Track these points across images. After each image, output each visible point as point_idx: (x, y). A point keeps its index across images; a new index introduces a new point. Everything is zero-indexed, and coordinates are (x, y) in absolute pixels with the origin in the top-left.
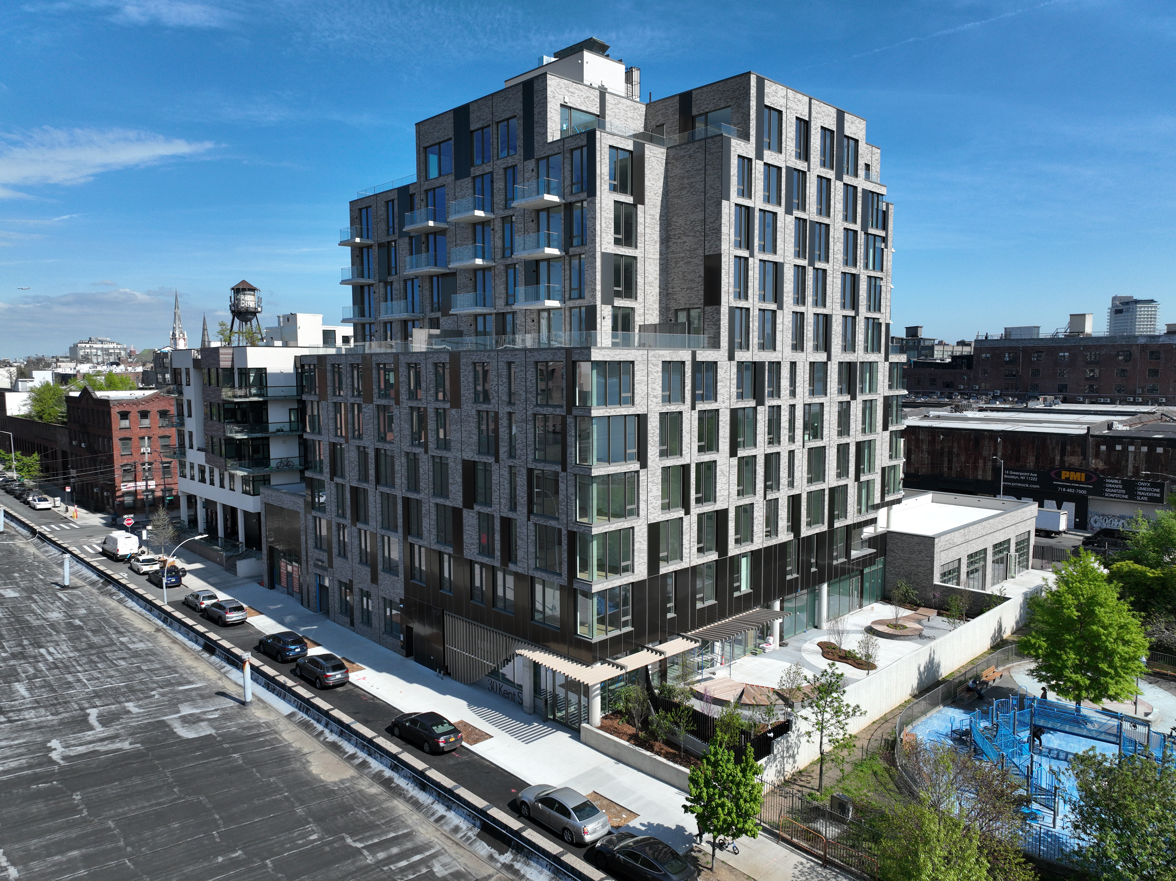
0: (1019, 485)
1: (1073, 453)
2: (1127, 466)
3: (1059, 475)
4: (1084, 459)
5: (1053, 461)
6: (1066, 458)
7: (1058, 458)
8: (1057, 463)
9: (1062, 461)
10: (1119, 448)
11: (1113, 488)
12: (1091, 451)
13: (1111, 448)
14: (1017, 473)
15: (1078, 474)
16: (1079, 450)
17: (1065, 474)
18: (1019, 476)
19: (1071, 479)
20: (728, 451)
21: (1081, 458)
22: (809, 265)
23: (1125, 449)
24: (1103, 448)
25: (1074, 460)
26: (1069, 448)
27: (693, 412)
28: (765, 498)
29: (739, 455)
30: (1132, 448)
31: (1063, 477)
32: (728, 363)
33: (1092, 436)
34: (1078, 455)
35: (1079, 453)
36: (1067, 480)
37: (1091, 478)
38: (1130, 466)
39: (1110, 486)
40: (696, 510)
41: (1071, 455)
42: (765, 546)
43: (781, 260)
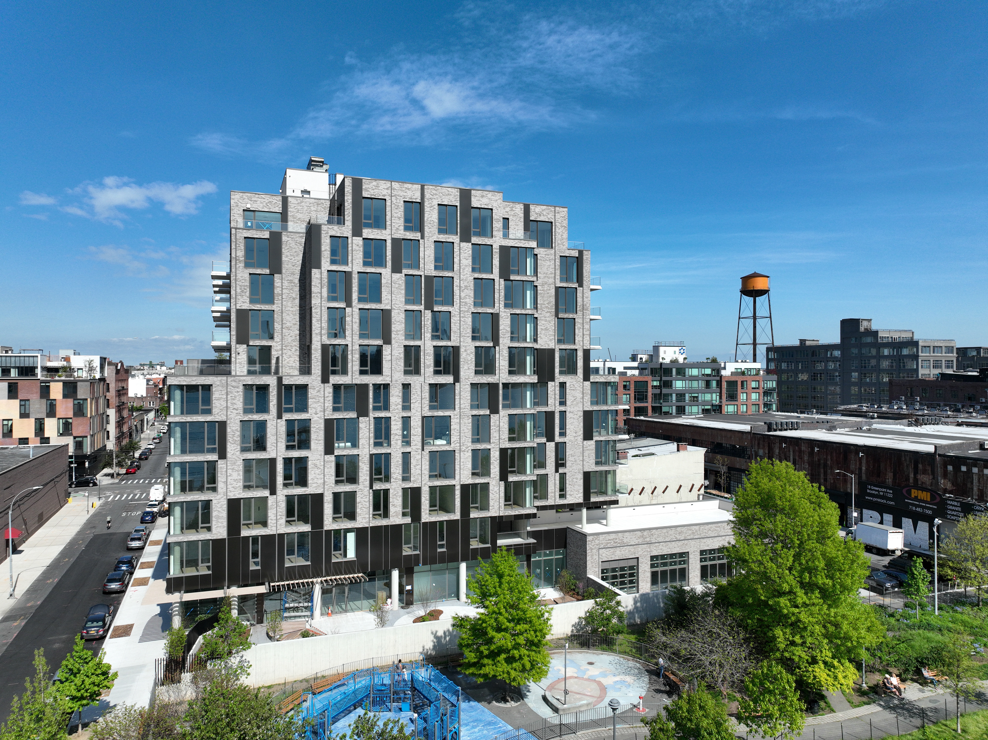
0: (879, 500)
1: (924, 472)
2: (972, 489)
3: (909, 493)
4: (934, 478)
5: (908, 479)
6: (919, 477)
7: (912, 475)
8: (911, 481)
9: (916, 480)
10: (964, 469)
11: (953, 510)
12: (939, 471)
13: (957, 469)
14: (877, 489)
15: (925, 493)
16: (929, 468)
17: (914, 493)
18: (878, 491)
19: (919, 498)
20: (323, 450)
21: (931, 477)
22: (426, 309)
23: (969, 471)
24: (950, 468)
25: (925, 479)
26: (920, 466)
27: (279, 421)
28: (371, 487)
29: (336, 454)
30: (975, 470)
31: (913, 496)
32: (322, 385)
33: (939, 455)
34: (928, 474)
35: (930, 472)
36: (916, 499)
37: (936, 498)
38: (975, 489)
39: (951, 507)
40: (282, 492)
41: (923, 474)
42: (371, 525)
43: (388, 307)
